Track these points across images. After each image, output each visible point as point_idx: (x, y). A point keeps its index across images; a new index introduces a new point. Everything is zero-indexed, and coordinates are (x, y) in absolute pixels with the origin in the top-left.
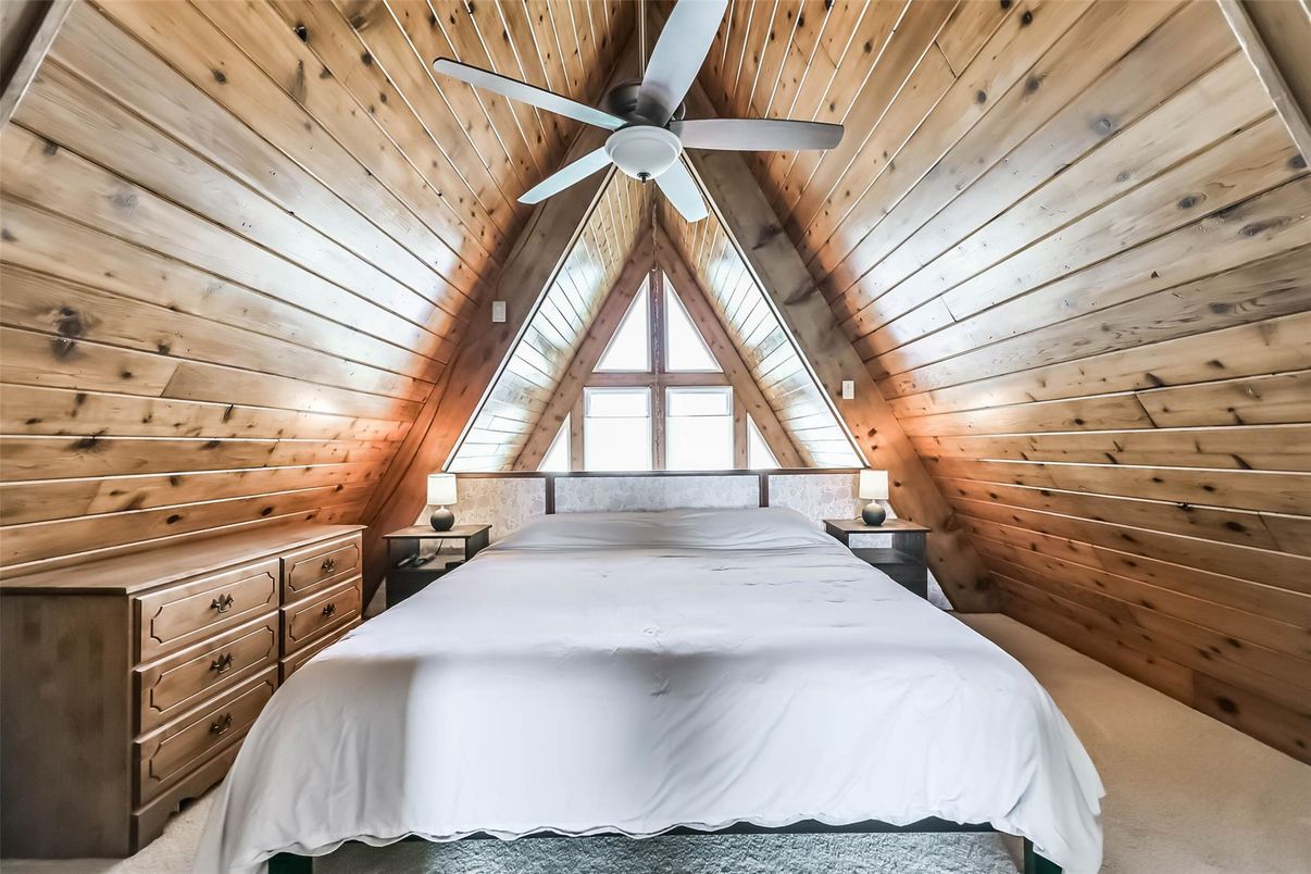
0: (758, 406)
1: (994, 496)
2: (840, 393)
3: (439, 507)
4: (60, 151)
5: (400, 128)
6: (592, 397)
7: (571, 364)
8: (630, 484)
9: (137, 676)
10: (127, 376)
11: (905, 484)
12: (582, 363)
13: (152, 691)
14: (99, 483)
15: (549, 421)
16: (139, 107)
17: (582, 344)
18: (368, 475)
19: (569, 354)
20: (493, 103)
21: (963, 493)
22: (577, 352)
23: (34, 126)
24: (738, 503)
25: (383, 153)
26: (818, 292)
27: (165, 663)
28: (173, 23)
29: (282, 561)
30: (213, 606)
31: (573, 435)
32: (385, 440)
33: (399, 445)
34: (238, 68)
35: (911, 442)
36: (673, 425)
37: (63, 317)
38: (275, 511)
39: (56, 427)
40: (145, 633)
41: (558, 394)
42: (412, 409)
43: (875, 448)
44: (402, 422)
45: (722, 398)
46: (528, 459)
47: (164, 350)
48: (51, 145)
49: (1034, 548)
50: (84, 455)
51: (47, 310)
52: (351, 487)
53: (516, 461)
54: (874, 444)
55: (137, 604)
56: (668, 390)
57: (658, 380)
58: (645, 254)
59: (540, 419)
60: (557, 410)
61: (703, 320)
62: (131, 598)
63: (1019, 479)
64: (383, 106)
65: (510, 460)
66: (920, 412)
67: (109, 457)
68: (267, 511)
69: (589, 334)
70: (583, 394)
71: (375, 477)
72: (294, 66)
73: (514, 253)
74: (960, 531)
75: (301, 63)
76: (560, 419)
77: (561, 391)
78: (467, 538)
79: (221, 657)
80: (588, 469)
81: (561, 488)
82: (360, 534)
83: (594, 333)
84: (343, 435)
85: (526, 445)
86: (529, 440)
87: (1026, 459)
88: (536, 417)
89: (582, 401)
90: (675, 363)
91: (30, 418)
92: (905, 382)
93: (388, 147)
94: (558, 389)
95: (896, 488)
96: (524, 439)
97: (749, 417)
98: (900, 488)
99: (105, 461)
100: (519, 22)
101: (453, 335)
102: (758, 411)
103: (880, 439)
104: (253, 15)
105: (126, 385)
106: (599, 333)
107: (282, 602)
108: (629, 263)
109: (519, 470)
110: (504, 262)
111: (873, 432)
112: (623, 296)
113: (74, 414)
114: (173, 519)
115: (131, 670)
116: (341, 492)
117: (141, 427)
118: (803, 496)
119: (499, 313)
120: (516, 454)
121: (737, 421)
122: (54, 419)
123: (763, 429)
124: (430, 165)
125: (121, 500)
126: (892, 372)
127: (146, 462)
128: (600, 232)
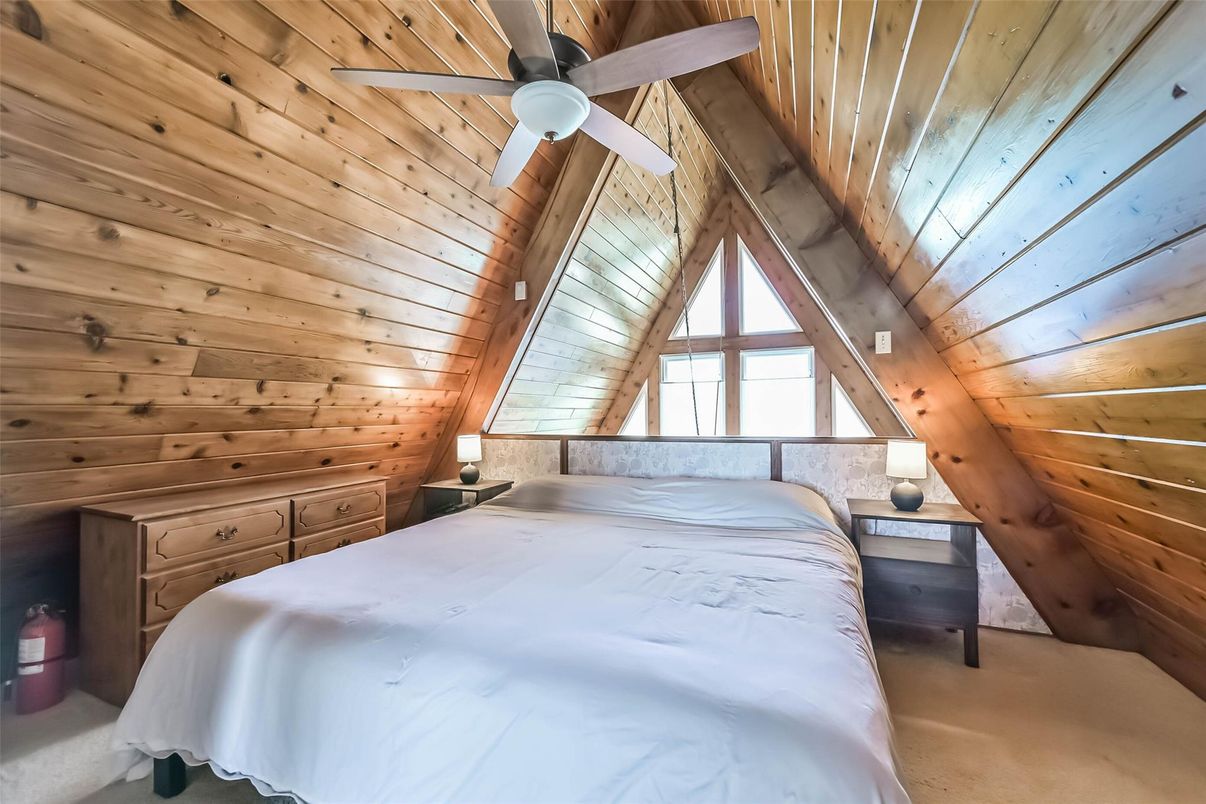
0: (845, 367)
1: (1085, 484)
2: (872, 347)
3: (467, 464)
4: (40, 204)
5: (359, 143)
6: (669, 364)
7: (648, 333)
8: (634, 448)
9: (144, 581)
10: (156, 362)
11: (968, 460)
12: (658, 332)
13: (157, 595)
14: (162, 438)
15: (629, 386)
16: (93, 161)
17: (658, 314)
18: (423, 435)
19: (644, 324)
20: (464, 103)
21: (1051, 476)
22: (653, 322)
23: (15, 189)
24: (746, 473)
25: (347, 166)
26: (842, 230)
27: (171, 574)
28: (101, 94)
29: (292, 502)
30: (218, 534)
31: (650, 400)
32: (433, 406)
33: (451, 410)
34: (172, 117)
35: (977, 405)
36: (747, 389)
37: (87, 322)
38: (335, 461)
39: (112, 399)
40: (151, 551)
41: (637, 362)
42: (454, 379)
43: (922, 413)
44: (448, 391)
45: (802, 361)
46: (611, 422)
47: (182, 342)
48: (32, 201)
49: (1159, 565)
50: (142, 420)
51: (73, 317)
52: (406, 444)
53: (601, 423)
54: (921, 409)
55: (144, 528)
56: (742, 354)
57: (732, 344)
58: (720, 220)
59: (622, 386)
60: (635, 377)
61: (780, 279)
62: (140, 524)
63: (1105, 461)
64: (332, 125)
65: (597, 423)
66: (972, 366)
67: (164, 421)
68: (326, 462)
69: (664, 304)
70: (659, 364)
71: (431, 436)
72: (229, 108)
73: (534, 236)
74: (1063, 528)
75: (233, 104)
76: (639, 385)
77: (639, 359)
78: (477, 492)
79: (227, 574)
80: (664, 433)
81: (573, 450)
82: (383, 484)
83: (669, 303)
84: (384, 403)
85: (609, 409)
86: (612, 405)
87: (1103, 431)
88: (616, 384)
89: (658, 368)
90: (750, 326)
91: (88, 393)
92: (946, 328)
93: (349, 158)
94: (636, 357)
95: (955, 466)
96: (608, 403)
97: (833, 376)
98: (961, 466)
99: (160, 423)
100: (472, 22)
101: (484, 315)
102: (845, 371)
103: (930, 401)
104: (172, 74)
105: (157, 369)
106: (673, 302)
107: (292, 535)
108: (701, 231)
109: (604, 432)
110: (526, 245)
111: (919, 394)
112: (697, 264)
113: (121, 390)
114: (236, 466)
115: (139, 577)
116: (397, 448)
117: (182, 399)
118: (825, 468)
119: (520, 292)
120: (600, 417)
121: (818, 383)
122: (107, 394)
123: (850, 391)
124: (406, 169)
125: (185, 452)
126: (931, 317)
127: (196, 424)
128: (650, 206)
